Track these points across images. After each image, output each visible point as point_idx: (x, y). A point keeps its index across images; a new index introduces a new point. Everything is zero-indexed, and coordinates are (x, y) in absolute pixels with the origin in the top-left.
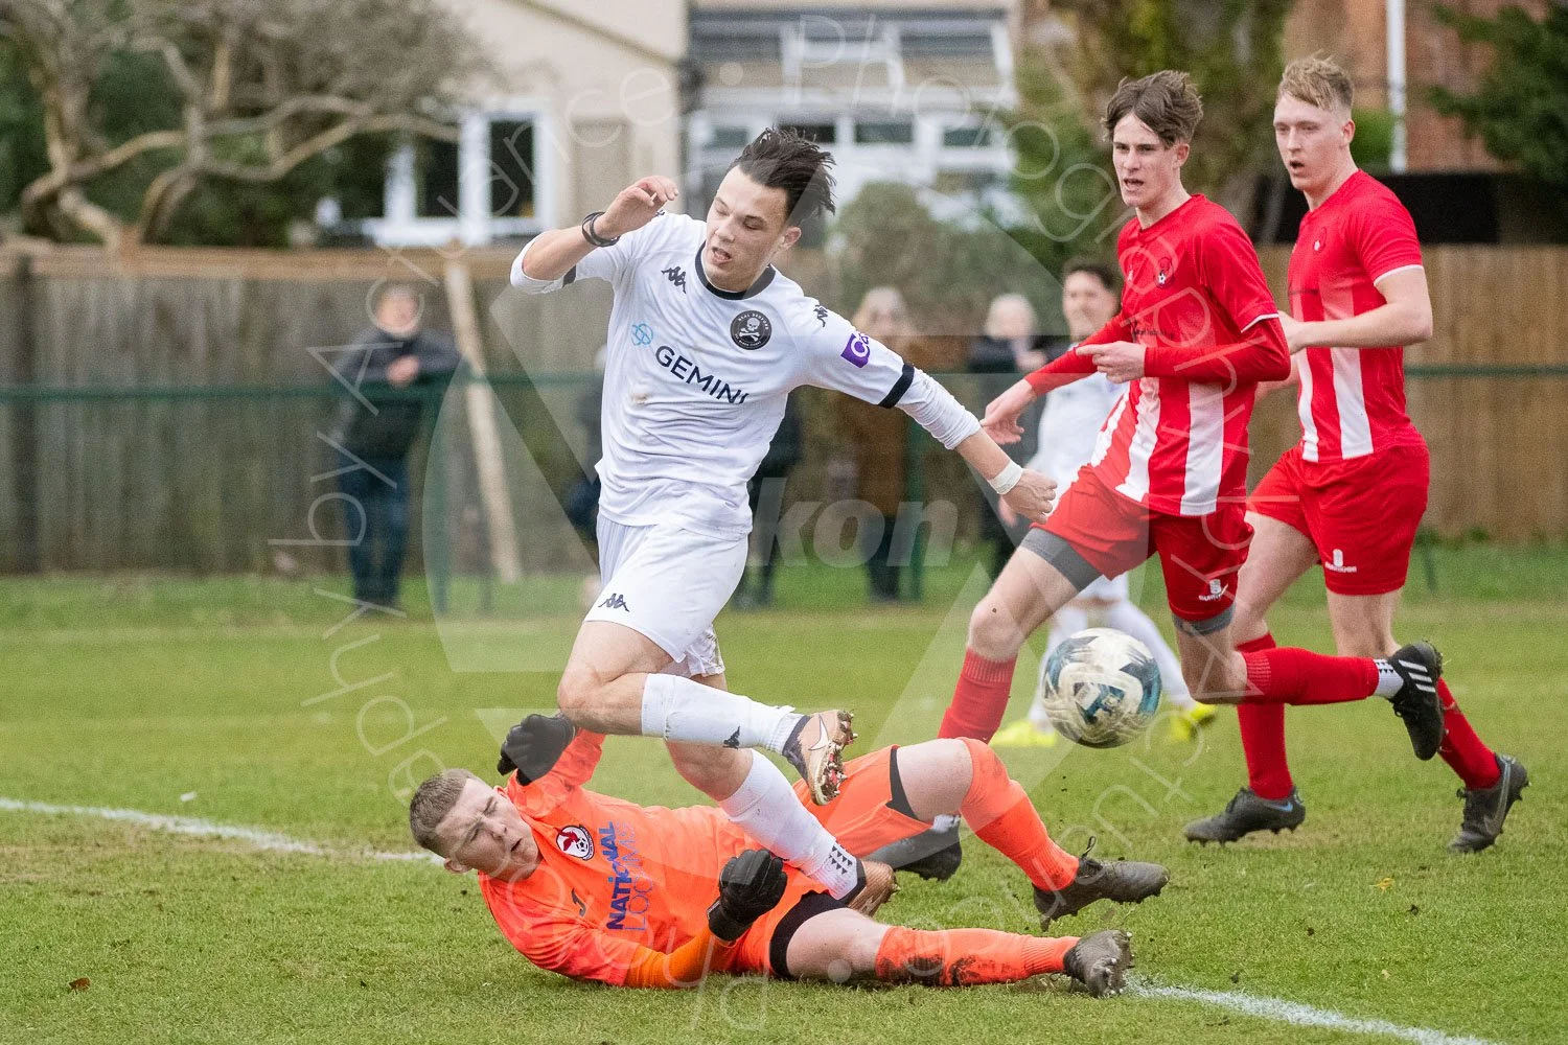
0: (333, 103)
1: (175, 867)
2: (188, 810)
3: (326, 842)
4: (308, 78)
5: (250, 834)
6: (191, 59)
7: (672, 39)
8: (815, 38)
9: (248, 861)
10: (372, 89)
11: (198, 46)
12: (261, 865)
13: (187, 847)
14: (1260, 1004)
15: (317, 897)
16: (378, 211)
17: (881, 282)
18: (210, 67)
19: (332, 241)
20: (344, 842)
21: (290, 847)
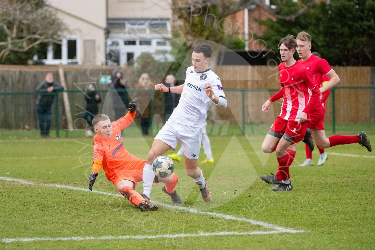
0: (37, 36)
1: (5, 187)
2: (8, 176)
3: (35, 182)
4: (32, 31)
5: (20, 181)
6: (9, 28)
7: (104, 24)
8: (132, 24)
9: (20, 186)
10: (44, 34)
11: (10, 25)
12: (22, 187)
13: (8, 183)
14: (219, 215)
15: (34, 193)
16: (46, 58)
17: (145, 72)
18: (13, 29)
19: (36, 64)
20: (39, 182)
21: (28, 183)
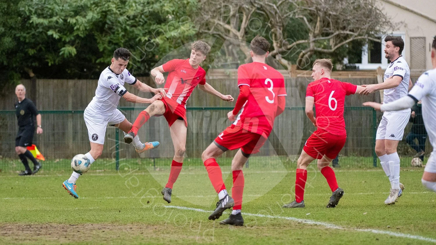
0: (347, 32)
1: (305, 232)
2: (308, 217)
3: (345, 226)
5: (324, 224)
6: (310, 21)
9: (324, 231)
10: (358, 28)
11: (312, 17)
12: (327, 232)
13: (308, 227)
15: (342, 241)
16: (360, 61)
19: (347, 68)
20: (349, 226)
21: (335, 227)
